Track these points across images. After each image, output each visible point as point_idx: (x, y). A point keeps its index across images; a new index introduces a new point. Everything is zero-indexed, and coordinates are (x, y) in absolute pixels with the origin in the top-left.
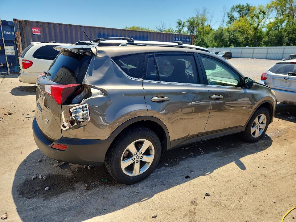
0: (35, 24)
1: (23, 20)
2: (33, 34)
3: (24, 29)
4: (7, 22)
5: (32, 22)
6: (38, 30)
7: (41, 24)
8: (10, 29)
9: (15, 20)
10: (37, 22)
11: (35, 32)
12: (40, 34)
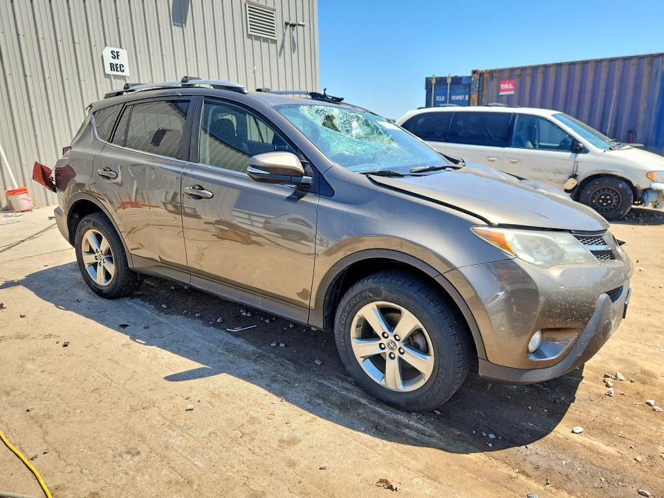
0: (507, 74)
1: (486, 71)
2: (501, 94)
3: (485, 87)
4: (461, 78)
5: (501, 71)
6: (510, 85)
7: (518, 73)
8: (463, 91)
9: (474, 72)
10: (512, 70)
11: (504, 90)
12: (512, 93)
